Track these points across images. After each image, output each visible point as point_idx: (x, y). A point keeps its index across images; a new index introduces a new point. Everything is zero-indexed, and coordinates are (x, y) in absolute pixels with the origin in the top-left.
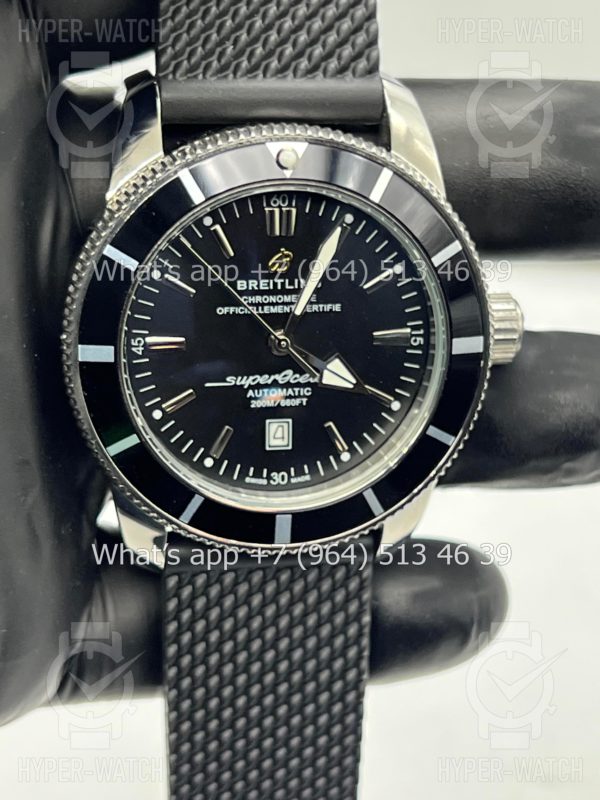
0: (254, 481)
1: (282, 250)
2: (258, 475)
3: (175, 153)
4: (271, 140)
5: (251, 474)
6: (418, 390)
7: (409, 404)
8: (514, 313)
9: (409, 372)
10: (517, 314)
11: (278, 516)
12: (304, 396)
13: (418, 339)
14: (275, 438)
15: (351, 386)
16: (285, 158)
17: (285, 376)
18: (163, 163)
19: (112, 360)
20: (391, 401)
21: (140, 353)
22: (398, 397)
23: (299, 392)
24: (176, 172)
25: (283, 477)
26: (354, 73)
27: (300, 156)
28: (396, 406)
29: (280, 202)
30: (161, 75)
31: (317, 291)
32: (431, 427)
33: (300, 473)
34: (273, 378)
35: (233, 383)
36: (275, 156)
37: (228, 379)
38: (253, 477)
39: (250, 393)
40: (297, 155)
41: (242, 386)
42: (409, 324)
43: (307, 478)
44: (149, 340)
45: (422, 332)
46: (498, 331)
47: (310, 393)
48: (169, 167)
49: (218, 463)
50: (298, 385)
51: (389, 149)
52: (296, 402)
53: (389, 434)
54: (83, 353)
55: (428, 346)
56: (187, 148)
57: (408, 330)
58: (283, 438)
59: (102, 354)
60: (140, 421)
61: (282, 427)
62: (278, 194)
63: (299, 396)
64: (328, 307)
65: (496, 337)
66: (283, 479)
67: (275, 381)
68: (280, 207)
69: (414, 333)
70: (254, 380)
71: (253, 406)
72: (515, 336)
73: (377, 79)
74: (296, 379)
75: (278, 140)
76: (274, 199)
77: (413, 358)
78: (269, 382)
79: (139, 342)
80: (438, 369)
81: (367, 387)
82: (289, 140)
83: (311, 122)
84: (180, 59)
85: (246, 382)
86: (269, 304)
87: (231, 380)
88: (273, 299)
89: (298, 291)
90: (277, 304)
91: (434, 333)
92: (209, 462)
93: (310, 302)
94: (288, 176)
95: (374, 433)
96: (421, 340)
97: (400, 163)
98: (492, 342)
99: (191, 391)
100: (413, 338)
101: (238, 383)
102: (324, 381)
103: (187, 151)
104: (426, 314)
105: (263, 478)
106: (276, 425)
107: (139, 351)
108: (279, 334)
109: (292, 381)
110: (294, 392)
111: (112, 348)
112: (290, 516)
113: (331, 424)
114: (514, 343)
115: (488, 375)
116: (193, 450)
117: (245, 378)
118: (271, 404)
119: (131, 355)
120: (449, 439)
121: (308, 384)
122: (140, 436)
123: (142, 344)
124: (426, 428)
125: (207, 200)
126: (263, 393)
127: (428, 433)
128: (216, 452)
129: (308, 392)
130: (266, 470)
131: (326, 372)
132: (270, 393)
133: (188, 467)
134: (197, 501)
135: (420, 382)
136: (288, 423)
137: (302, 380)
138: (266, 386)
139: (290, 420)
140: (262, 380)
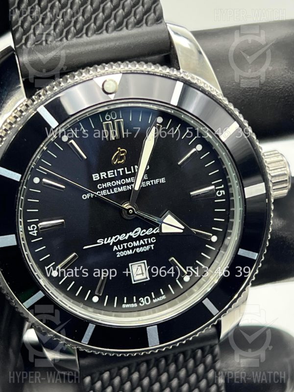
0: (128, 306)
1: (119, 148)
2: (130, 301)
3: (34, 97)
4: (97, 77)
5: (125, 302)
6: (227, 226)
7: (223, 236)
8: (282, 162)
9: (219, 215)
10: (285, 163)
11: (147, 328)
12: (152, 243)
13: (221, 191)
14: (137, 275)
15: (182, 231)
16: (108, 86)
17: (136, 232)
18: (27, 105)
19: (15, 244)
20: (210, 237)
21: (36, 235)
22: (215, 233)
23: (148, 241)
24: (35, 110)
25: (147, 299)
26: (146, 23)
27: (118, 84)
28: (214, 239)
29: (111, 117)
30: (17, 46)
31: (146, 172)
32: (240, 250)
33: (158, 295)
34: (128, 235)
35: (102, 243)
36: (101, 87)
37: (98, 241)
38: (126, 303)
39: (115, 248)
40: (116, 83)
41: (110, 243)
42: (213, 183)
43: (164, 297)
44: (40, 224)
45: (223, 186)
46: (272, 177)
47: (155, 241)
48: (31, 107)
49: (102, 299)
50: (146, 236)
51: (178, 69)
52: (148, 248)
53: (214, 258)
55: (228, 195)
56: (41, 92)
57: (213, 187)
58: (143, 274)
59: (8, 241)
60: (43, 281)
61: (141, 266)
62: (109, 111)
63: (148, 244)
64: (156, 181)
65: (273, 181)
66: (147, 301)
67: (130, 237)
68: (111, 120)
69: (216, 188)
70: (116, 239)
71: (118, 256)
72: (287, 178)
73: (163, 23)
74: (144, 233)
75: (101, 75)
76: (107, 115)
77: (220, 205)
78: (127, 238)
79: (33, 227)
80: (238, 210)
81: (192, 229)
82: (108, 74)
83: (123, 60)
84: (28, 34)
85: (111, 241)
86: (117, 186)
87: (100, 242)
88: (118, 182)
89: (134, 175)
90: (122, 185)
91: (231, 186)
92: (95, 299)
93: (143, 180)
94: (112, 99)
95: (202, 259)
97: (187, 76)
98: (271, 185)
99: (74, 254)
100: (218, 192)
101: (105, 243)
102: (164, 231)
103: (41, 94)
104: (223, 174)
105: (134, 303)
106: (137, 265)
107: (34, 233)
108: (126, 206)
109: (141, 235)
110: (144, 242)
111: (14, 235)
112: (156, 326)
113: (173, 258)
114: (286, 183)
115: (272, 207)
116: (83, 294)
117: (110, 238)
118: (130, 252)
119: (29, 237)
120: (254, 256)
121: (153, 235)
122: (44, 291)
123: (35, 229)
124: (237, 251)
125: (60, 124)
126: (124, 246)
127: (238, 254)
128: (99, 292)
129: (153, 240)
130: (135, 297)
131: (163, 225)
132: (128, 245)
133: (82, 305)
134: (91, 328)
135: (227, 220)
136: (144, 263)
137: (148, 233)
138: (125, 241)
139: (145, 261)
140: (121, 238)
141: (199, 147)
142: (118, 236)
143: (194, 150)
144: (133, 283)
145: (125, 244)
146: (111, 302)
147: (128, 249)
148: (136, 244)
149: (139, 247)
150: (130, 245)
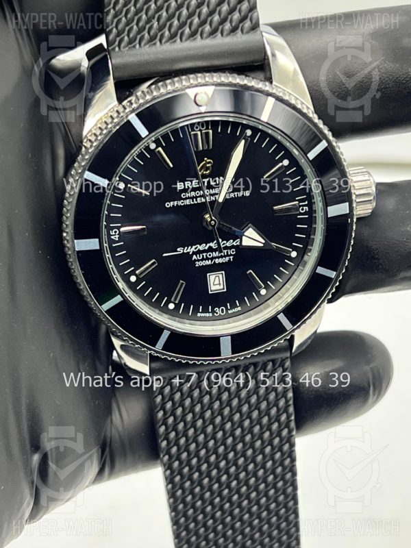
0: (203, 315)
1: (206, 159)
2: (205, 310)
3: (125, 103)
4: (189, 88)
5: (201, 311)
6: (307, 243)
7: (303, 252)
8: (369, 182)
9: (301, 231)
11: (221, 338)
12: (231, 255)
13: (304, 208)
14: (214, 285)
15: (262, 245)
16: (200, 99)
18: (117, 111)
19: (98, 248)
20: (290, 252)
21: (117, 239)
22: (295, 249)
23: (227, 252)
24: (127, 117)
25: (222, 310)
26: (242, 31)
27: (210, 95)
28: (294, 254)
29: (200, 127)
30: (110, 48)
32: (319, 268)
33: (233, 306)
34: (208, 245)
35: (182, 252)
36: (193, 98)
37: (178, 250)
38: (201, 313)
40: (207, 95)
41: (189, 252)
42: (297, 198)
43: (239, 309)
44: (122, 229)
45: (306, 203)
46: (357, 196)
48: (122, 114)
49: (177, 306)
50: (226, 248)
51: (271, 83)
52: (227, 259)
53: (291, 273)
54: (78, 246)
55: (311, 212)
56: (133, 98)
57: (297, 203)
58: (220, 284)
59: (91, 244)
60: (121, 285)
62: (199, 123)
63: (228, 255)
65: (358, 200)
66: (222, 312)
67: (210, 247)
68: (200, 130)
69: (301, 204)
70: (196, 248)
71: (197, 265)
72: (372, 198)
73: (258, 32)
74: (224, 244)
75: (194, 87)
76: (196, 125)
77: (302, 221)
78: (206, 248)
79: (115, 232)
80: (320, 227)
81: (272, 243)
82: (201, 86)
84: (122, 36)
85: (191, 250)
87: (180, 250)
91: (314, 203)
92: (171, 306)
94: (203, 111)
95: (280, 274)
96: (306, 208)
97: (280, 92)
98: (354, 205)
99: (154, 260)
100: (302, 208)
101: (185, 251)
102: (244, 243)
103: (133, 101)
105: (209, 313)
106: (214, 276)
107: (116, 238)
109: (222, 246)
110: (224, 253)
111: (97, 240)
112: (230, 337)
113: (251, 271)
114: (371, 203)
115: (354, 227)
116: (160, 300)
117: (190, 247)
118: (208, 262)
119: (111, 241)
120: (332, 274)
121: (233, 247)
122: (122, 295)
123: (117, 233)
124: (315, 268)
125: (150, 133)
126: (203, 256)
127: (317, 271)
128: (175, 299)
129: (233, 251)
130: (210, 307)
131: (244, 237)
132: (208, 256)
133: (158, 311)
134: (166, 334)
135: (308, 236)
136: (222, 274)
137: (228, 244)
138: (204, 251)
139: (223, 272)
140: (201, 247)
141: (286, 162)
142: (198, 246)
143: (281, 164)
144: (210, 292)
145: (205, 254)
146: (186, 309)
147: (207, 259)
148: (215, 254)
149: (218, 257)
150: (210, 255)
